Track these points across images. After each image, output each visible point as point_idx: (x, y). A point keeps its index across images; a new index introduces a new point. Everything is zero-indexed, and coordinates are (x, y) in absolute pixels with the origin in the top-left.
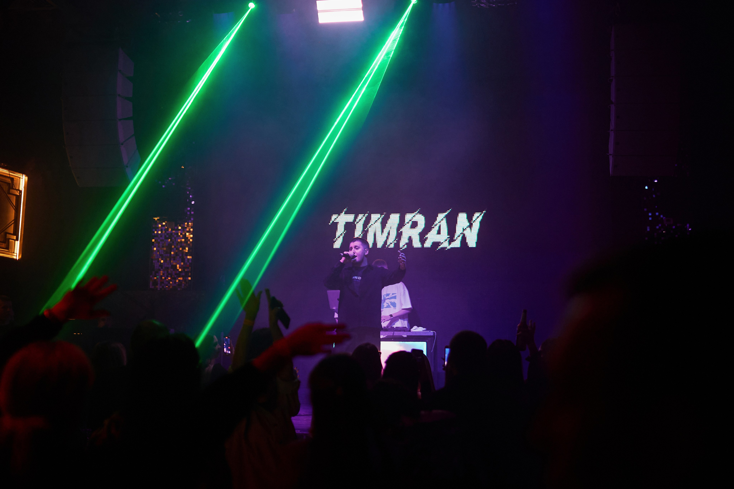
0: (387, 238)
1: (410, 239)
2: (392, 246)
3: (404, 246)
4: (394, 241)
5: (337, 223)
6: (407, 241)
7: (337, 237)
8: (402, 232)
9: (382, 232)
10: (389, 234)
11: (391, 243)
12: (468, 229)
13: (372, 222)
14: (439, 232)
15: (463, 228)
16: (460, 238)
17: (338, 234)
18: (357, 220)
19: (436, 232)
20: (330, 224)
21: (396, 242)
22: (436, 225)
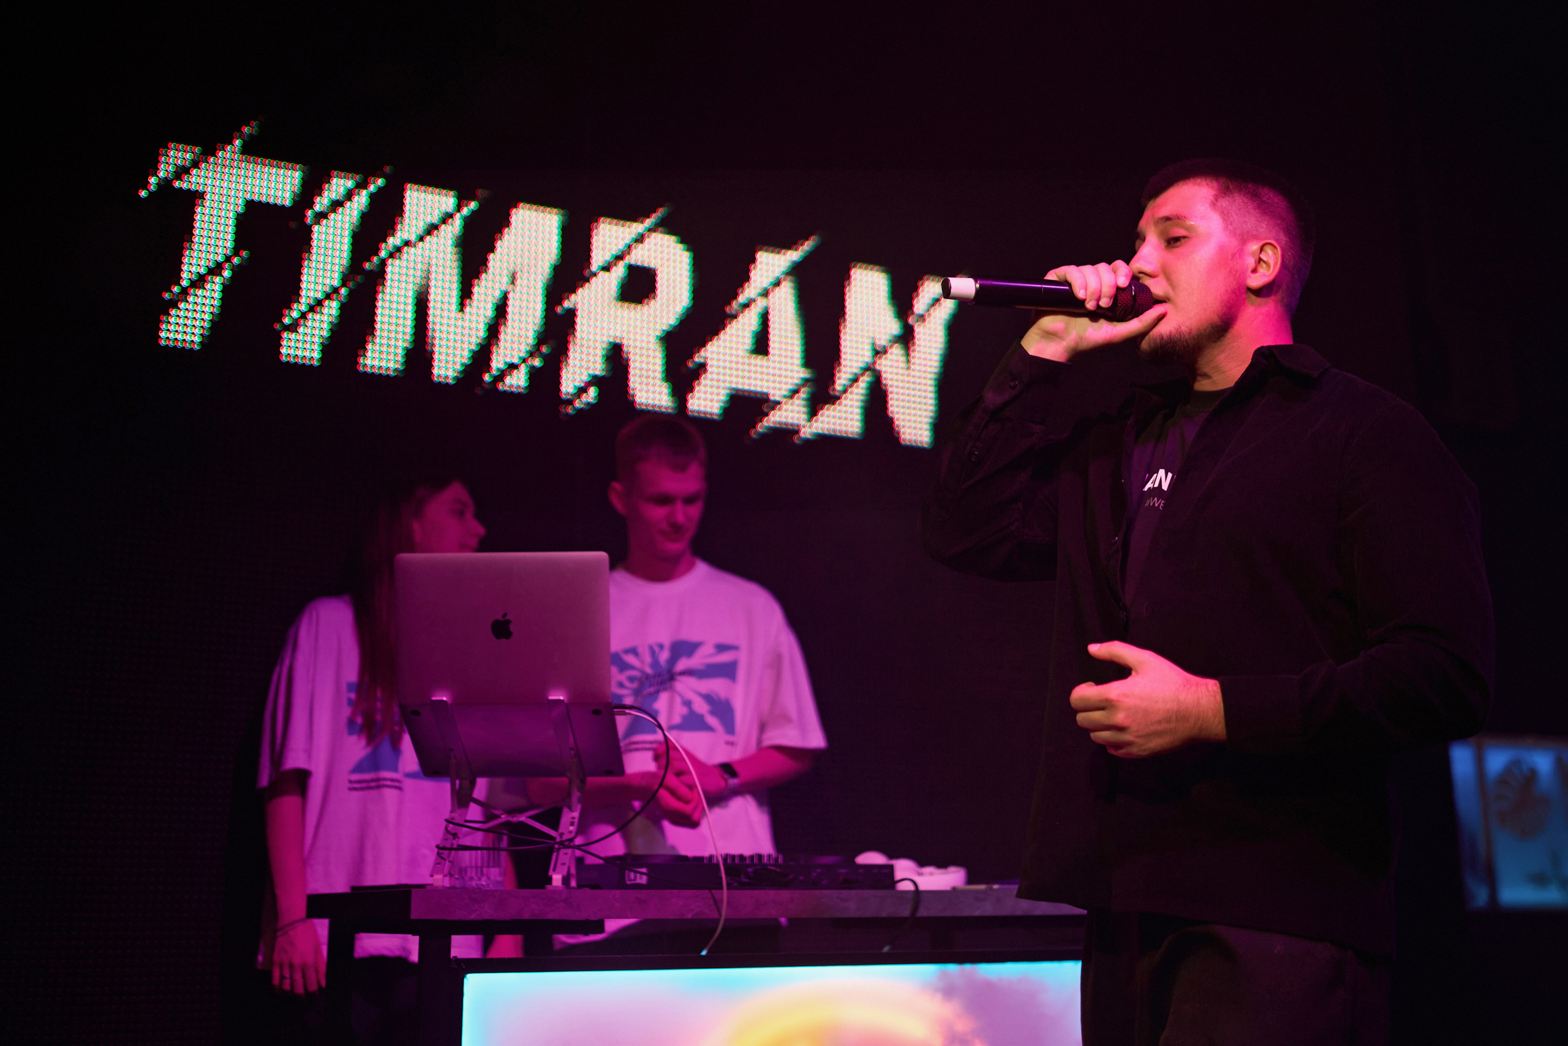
0: (494, 331)
1: (616, 356)
2: (518, 381)
3: (582, 390)
4: (532, 354)
5: (195, 197)
6: (598, 367)
7: (185, 283)
8: (572, 313)
9: (466, 294)
10: (501, 310)
11: (513, 367)
12: (897, 351)
13: (409, 228)
14: (761, 345)
15: (874, 344)
16: (860, 391)
17: (193, 264)
18: (321, 203)
19: (748, 342)
20: (144, 194)
21: (537, 362)
22: (747, 306)
